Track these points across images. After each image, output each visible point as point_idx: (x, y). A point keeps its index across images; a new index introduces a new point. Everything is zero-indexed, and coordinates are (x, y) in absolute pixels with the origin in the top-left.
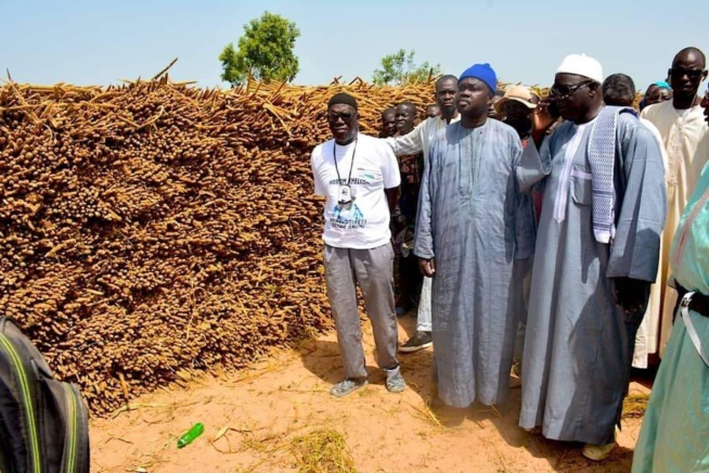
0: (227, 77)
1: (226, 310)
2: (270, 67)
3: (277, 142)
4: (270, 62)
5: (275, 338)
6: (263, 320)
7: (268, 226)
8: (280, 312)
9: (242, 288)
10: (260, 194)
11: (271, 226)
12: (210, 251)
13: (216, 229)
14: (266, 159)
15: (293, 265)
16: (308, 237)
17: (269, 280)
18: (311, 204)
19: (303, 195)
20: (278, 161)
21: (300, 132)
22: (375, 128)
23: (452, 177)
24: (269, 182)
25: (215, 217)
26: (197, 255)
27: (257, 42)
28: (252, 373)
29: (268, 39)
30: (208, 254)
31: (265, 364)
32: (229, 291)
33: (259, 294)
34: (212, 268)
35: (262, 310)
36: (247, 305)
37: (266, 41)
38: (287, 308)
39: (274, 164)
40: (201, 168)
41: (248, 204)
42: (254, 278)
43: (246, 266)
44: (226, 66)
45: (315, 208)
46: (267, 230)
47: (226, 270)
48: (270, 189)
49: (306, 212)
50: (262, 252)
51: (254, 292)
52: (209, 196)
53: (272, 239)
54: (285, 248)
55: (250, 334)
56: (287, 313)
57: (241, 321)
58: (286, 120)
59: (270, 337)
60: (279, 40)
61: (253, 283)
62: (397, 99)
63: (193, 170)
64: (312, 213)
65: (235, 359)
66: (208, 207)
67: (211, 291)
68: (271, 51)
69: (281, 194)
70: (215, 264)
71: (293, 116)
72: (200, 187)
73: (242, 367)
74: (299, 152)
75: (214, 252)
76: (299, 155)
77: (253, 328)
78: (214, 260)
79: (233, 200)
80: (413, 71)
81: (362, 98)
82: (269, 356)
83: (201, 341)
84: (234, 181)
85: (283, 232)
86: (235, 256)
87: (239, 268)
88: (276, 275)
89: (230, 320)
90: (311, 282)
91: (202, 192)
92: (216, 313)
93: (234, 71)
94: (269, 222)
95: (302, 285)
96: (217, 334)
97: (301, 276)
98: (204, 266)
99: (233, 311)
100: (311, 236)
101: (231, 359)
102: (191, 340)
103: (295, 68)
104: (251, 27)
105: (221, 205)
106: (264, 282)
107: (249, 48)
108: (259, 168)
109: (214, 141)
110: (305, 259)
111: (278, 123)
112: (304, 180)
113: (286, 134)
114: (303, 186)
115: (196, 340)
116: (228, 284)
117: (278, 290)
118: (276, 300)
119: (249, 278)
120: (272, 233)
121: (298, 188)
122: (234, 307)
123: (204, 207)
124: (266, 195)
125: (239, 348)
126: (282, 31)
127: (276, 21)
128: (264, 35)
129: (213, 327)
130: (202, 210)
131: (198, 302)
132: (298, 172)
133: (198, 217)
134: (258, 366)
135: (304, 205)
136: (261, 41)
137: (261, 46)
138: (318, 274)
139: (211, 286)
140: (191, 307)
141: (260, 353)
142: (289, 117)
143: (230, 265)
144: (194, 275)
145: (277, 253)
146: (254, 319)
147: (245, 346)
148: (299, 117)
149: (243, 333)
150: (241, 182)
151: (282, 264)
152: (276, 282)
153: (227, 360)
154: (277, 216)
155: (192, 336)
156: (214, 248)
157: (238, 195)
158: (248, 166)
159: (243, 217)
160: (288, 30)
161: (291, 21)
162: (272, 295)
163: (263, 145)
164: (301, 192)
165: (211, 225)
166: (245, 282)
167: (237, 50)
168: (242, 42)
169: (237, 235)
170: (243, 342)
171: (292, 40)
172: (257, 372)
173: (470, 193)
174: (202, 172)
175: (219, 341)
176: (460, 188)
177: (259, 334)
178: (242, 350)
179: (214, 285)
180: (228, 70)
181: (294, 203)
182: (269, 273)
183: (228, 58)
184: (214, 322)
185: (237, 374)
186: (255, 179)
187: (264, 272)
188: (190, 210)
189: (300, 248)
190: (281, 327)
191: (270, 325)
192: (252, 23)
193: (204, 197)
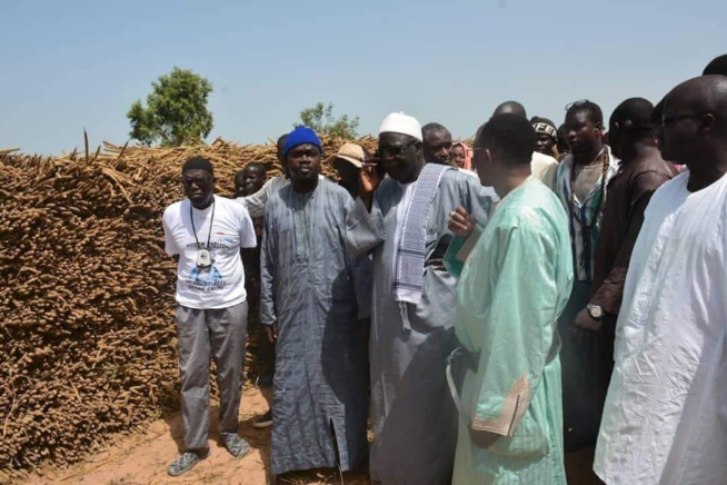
0: (136, 134)
1: (56, 397)
2: (182, 123)
3: (117, 210)
4: (182, 118)
5: (118, 424)
6: (102, 405)
7: (107, 300)
8: (125, 394)
9: (77, 370)
10: (97, 266)
11: (111, 299)
12: (36, 332)
13: (40, 308)
14: (104, 228)
15: (141, 340)
16: (158, 309)
17: (110, 360)
18: (159, 273)
19: (149, 264)
20: (119, 229)
21: (142, 198)
22: (230, 189)
23: (289, 244)
24: (108, 252)
25: (40, 295)
26: (19, 338)
27: (168, 98)
28: (88, 466)
29: (179, 95)
30: (34, 336)
31: (105, 455)
32: (60, 376)
33: (98, 376)
34: (39, 351)
35: (101, 394)
36: (82, 390)
37: (177, 98)
38: (133, 389)
39: (113, 233)
40: (23, 243)
41: (82, 277)
42: (91, 359)
43: (80, 346)
44: (134, 123)
45: (164, 277)
46: (107, 304)
47: (57, 352)
48: (108, 260)
49: (153, 282)
50: (104, 328)
51: (91, 374)
52: (34, 273)
53: (114, 314)
54: (130, 322)
55: (86, 423)
56: (133, 394)
57: (73, 409)
58: (126, 185)
59: (112, 423)
60: (191, 96)
61: (89, 364)
62: (258, 159)
63: (12, 244)
64: (161, 282)
65: (67, 453)
66: (32, 283)
67: (38, 377)
68: (183, 107)
69: (123, 265)
70: (42, 347)
71: (135, 181)
72: (22, 263)
73: (77, 461)
74: (142, 219)
75: (39, 333)
76: (143, 222)
77: (89, 415)
78: (40, 343)
79: (64, 276)
80: (333, 124)
81: (220, 158)
82: (111, 445)
83: (22, 436)
84: (64, 253)
85: (126, 305)
86: (66, 336)
87: (73, 349)
88: (118, 353)
89: (60, 409)
90: (162, 356)
91: (23, 269)
92: (42, 403)
93: (143, 128)
94: (108, 296)
95: (151, 362)
96: (43, 426)
97: (150, 352)
98: (27, 350)
99: (64, 398)
100: (162, 307)
101: (62, 453)
102: (9, 436)
103: (209, 124)
104: (160, 84)
105: (46, 281)
106: (103, 362)
107: (159, 104)
108: (96, 237)
109: (35, 212)
110: (153, 333)
111: (117, 190)
112: (150, 248)
113: (125, 200)
114: (148, 255)
115: (15, 436)
116: (59, 368)
117: (122, 369)
118: (118, 381)
119: (86, 359)
120: (112, 307)
121: (143, 257)
122: (66, 394)
123: (26, 285)
124: (105, 266)
125: (71, 440)
126: (194, 87)
127: (186, 76)
128: (174, 91)
129: (38, 418)
130: (23, 288)
131: (19, 392)
132: (142, 240)
133: (18, 296)
134: (97, 458)
135: (151, 275)
136: (172, 97)
137: (172, 102)
138: (171, 348)
139: (38, 371)
140: (10, 399)
141: (99, 442)
142: (130, 182)
143: (60, 347)
144: (15, 362)
145: (120, 329)
146: (92, 405)
147: (80, 436)
148: (142, 182)
149: (76, 422)
150: (74, 254)
151: (127, 340)
152: (118, 360)
153: (57, 455)
154: (118, 289)
155: (10, 431)
156: (40, 329)
157: (69, 269)
158: (82, 237)
159: (76, 292)
160: (200, 86)
161: (202, 76)
162: (114, 376)
163: (101, 213)
164: (146, 261)
165: (34, 304)
166: (81, 363)
167: (145, 107)
168: (150, 99)
169: (68, 313)
170: (78, 432)
171: (205, 95)
172: (94, 465)
173: (307, 260)
174: (23, 246)
175: (45, 434)
176: (297, 255)
177: (97, 421)
178: (76, 442)
179: (42, 370)
180: (136, 128)
181: (139, 274)
182: (110, 351)
183: (136, 115)
184: (39, 413)
185: (70, 470)
186: (91, 249)
187: (104, 350)
188: (8, 289)
189: (149, 321)
190: (124, 410)
191: (111, 409)
192: (161, 80)
193: (26, 275)
